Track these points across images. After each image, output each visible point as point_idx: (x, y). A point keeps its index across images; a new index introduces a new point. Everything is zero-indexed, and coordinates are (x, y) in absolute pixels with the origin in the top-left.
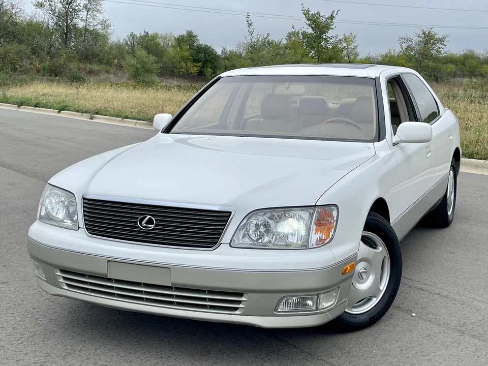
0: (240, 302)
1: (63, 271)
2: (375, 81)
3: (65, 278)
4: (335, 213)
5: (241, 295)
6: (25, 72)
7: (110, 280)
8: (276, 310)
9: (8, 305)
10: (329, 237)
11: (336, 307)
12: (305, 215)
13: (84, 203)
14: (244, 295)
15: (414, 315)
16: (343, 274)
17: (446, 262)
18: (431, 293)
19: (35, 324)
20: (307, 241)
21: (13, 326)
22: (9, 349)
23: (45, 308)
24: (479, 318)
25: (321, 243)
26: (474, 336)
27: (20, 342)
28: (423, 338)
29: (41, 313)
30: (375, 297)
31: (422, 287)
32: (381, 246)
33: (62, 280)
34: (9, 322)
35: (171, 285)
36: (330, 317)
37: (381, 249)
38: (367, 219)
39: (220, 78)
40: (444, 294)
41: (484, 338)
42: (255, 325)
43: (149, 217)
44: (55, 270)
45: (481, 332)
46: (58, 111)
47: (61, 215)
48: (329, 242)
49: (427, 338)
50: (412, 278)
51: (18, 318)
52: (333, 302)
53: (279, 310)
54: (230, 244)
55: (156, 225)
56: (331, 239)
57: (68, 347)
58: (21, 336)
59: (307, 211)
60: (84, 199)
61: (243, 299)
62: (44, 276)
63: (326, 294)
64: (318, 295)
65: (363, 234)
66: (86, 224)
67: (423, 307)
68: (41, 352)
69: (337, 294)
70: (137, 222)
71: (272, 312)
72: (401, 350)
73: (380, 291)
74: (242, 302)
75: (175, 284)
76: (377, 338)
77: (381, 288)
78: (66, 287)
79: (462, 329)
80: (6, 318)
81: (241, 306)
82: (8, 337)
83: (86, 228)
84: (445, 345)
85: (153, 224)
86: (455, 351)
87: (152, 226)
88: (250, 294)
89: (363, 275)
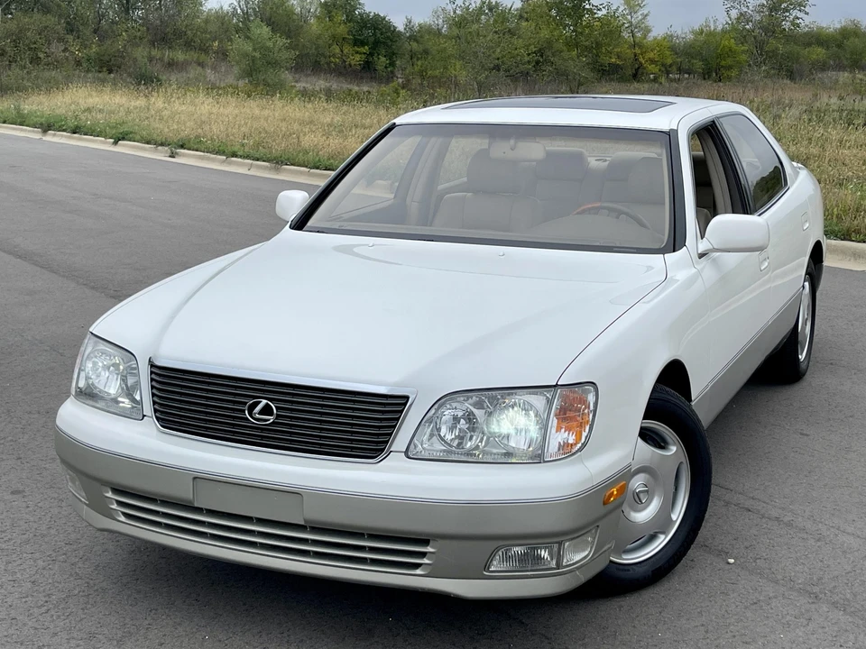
0: (423, 555)
1: (116, 491)
2: (669, 138)
3: (120, 503)
4: (591, 398)
5: (426, 542)
6: (56, 64)
7: (199, 510)
8: (487, 567)
9: (24, 536)
10: (580, 439)
11: (592, 559)
12: (538, 401)
13: (152, 373)
14: (431, 542)
15: (732, 561)
16: (604, 504)
17: (792, 454)
18: (763, 517)
19: (71, 575)
20: (542, 447)
21: (32, 579)
22: (25, 625)
23: (87, 542)
24: (846, 567)
25: (567, 451)
26: (835, 604)
27: (44, 609)
28: (746, 608)
29: (82, 553)
30: (663, 533)
31: (748, 503)
32: (675, 444)
33: (115, 506)
34: (25, 570)
35: (303, 523)
36: (582, 578)
37: (674, 449)
38: (650, 398)
39: (393, 126)
40: (786, 519)
41: (853, 609)
42: (450, 594)
43: (264, 402)
44: (104, 488)
45: (848, 596)
46: (112, 140)
47: (113, 388)
48: (580, 450)
49: (754, 607)
50: (731, 487)
51: (40, 563)
52: (587, 553)
53: (492, 569)
54: (406, 453)
55: (278, 416)
56: (584, 445)
57: (128, 620)
58: (47, 599)
59: (541, 394)
60: (152, 365)
61: (429, 549)
62: (84, 494)
63: (574, 541)
64: (560, 543)
65: (643, 425)
66: (156, 411)
67: (747, 544)
68: (80, 630)
69: (594, 538)
70: (244, 411)
71: (479, 571)
72: (707, 632)
73: (671, 522)
74: (428, 555)
75: (311, 522)
76: (666, 607)
77: (674, 517)
78: (122, 518)
79: (816, 589)
80: (19, 562)
81: (426, 561)
82: (24, 600)
83: (157, 418)
84: (783, 621)
85: (271, 414)
86: (800, 634)
87: (271, 419)
88: (441, 542)
89: (641, 496)
